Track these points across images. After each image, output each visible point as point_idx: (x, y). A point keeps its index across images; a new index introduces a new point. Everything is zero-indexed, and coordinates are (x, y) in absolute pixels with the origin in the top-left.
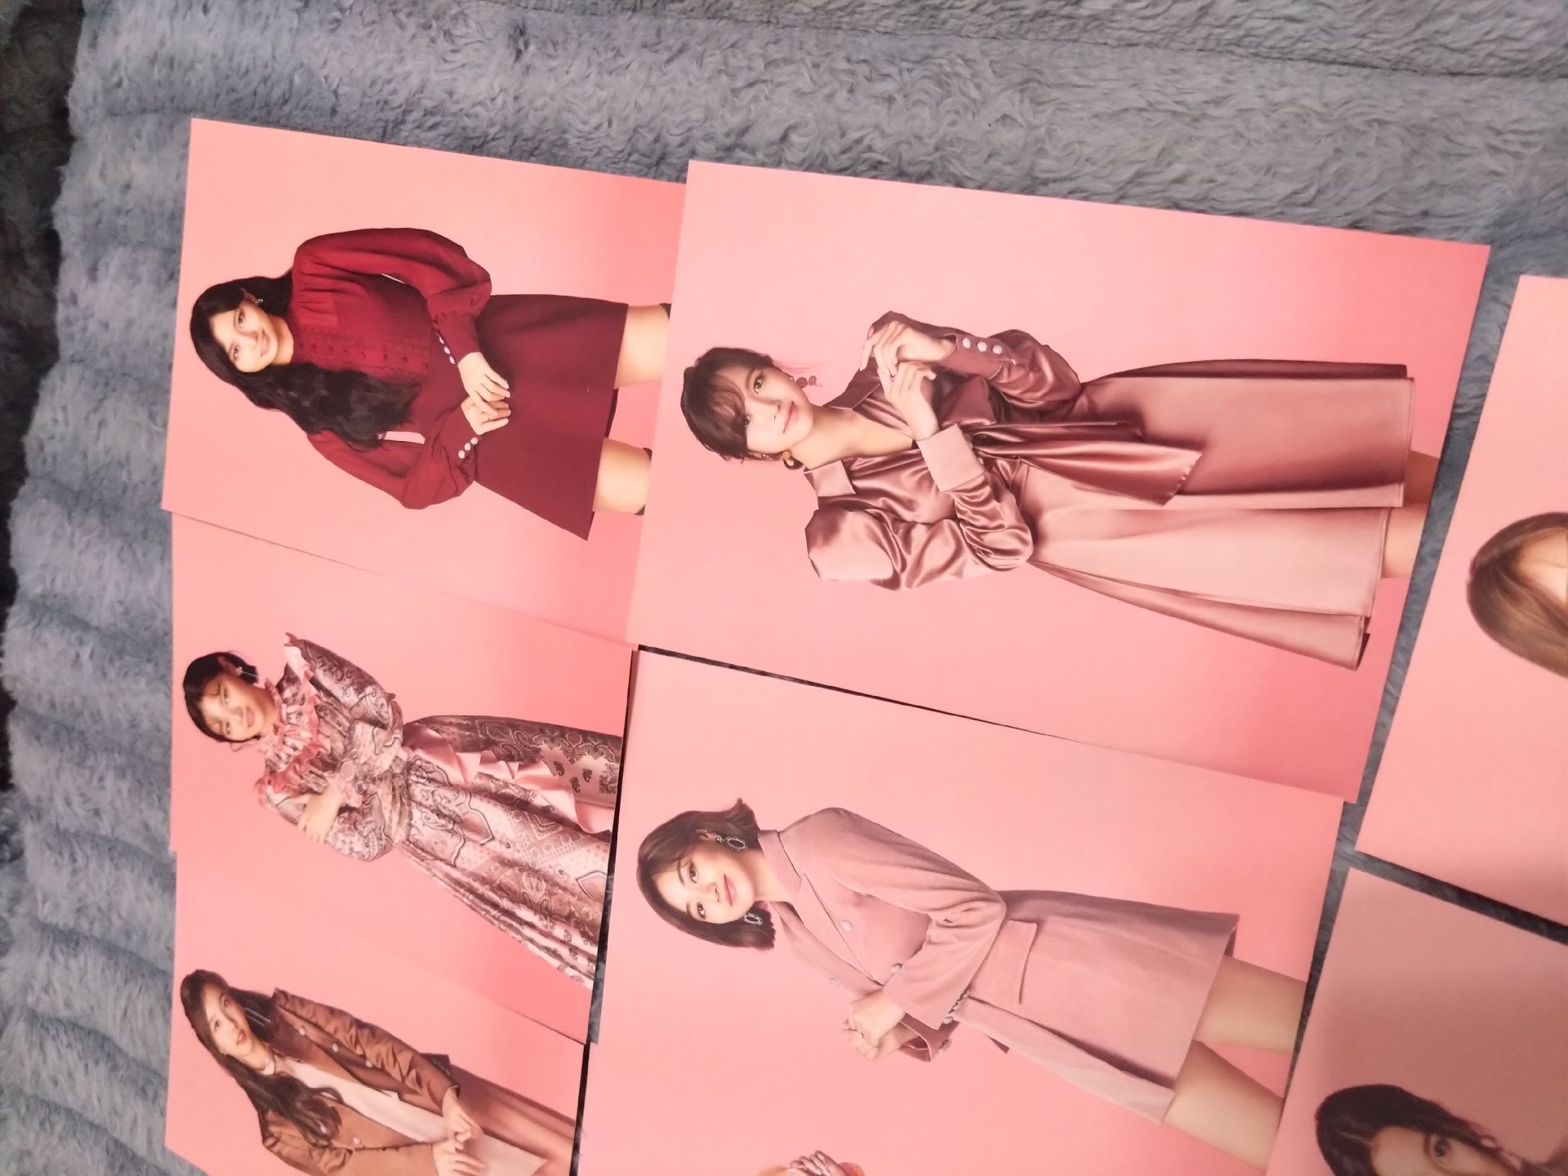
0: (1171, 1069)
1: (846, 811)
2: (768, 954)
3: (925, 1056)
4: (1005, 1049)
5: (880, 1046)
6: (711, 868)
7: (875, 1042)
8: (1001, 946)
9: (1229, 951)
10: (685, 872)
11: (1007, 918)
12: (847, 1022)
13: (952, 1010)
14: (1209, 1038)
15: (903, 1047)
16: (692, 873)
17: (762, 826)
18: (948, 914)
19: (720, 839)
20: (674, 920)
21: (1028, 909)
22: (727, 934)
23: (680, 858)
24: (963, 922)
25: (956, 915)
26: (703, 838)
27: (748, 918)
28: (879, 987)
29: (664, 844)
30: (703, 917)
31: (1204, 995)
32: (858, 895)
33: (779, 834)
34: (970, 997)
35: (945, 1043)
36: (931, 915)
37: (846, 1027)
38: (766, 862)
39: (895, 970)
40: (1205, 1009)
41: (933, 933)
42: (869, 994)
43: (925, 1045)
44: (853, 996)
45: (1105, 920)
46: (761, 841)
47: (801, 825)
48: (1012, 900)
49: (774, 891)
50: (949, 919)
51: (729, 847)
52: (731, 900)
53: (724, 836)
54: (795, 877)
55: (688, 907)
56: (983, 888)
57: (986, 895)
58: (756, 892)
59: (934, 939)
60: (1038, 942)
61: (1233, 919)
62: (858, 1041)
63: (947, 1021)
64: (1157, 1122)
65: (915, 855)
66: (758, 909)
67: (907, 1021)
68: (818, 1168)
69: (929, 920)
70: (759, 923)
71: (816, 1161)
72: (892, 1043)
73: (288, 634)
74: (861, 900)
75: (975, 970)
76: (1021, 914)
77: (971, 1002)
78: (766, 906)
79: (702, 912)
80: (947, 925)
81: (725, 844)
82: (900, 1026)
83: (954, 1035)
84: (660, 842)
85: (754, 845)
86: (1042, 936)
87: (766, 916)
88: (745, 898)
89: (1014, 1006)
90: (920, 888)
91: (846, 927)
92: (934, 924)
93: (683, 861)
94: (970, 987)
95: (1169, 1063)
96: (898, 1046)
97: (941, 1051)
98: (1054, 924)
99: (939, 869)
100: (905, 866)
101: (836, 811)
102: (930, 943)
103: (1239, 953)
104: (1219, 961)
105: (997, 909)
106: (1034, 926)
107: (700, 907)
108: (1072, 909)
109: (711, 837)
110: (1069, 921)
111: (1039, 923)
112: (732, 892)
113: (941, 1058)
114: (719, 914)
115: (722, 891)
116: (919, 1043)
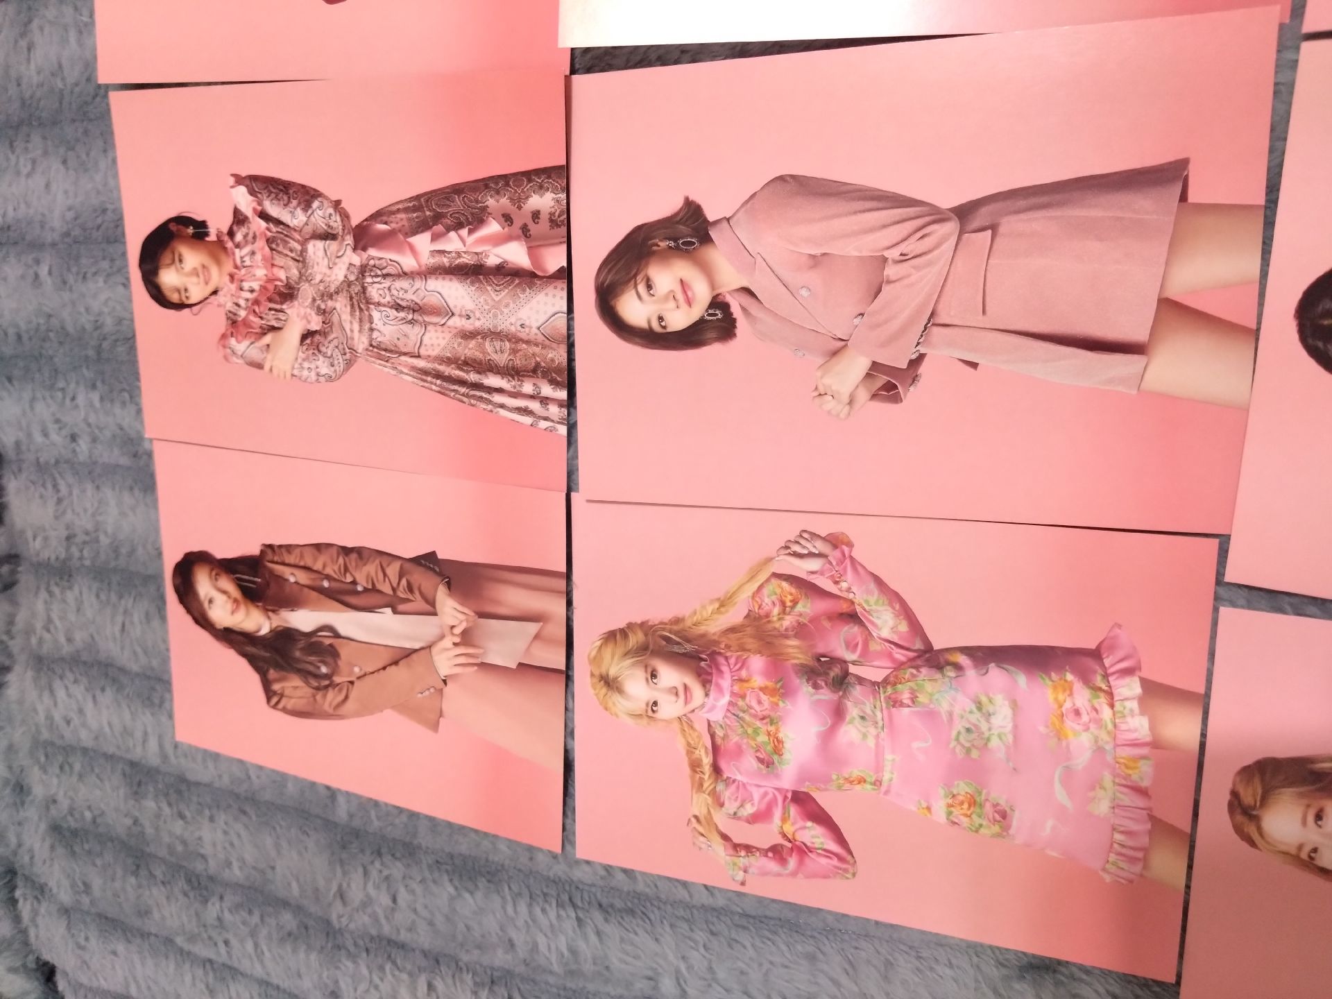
0: (1137, 332)
1: (792, 177)
2: (732, 344)
3: (896, 399)
4: (974, 365)
5: (851, 402)
6: (665, 276)
7: (846, 399)
8: (959, 262)
9: (1183, 197)
10: (642, 288)
11: (962, 232)
12: (816, 389)
13: (918, 344)
14: (1173, 293)
15: (874, 396)
16: (649, 287)
17: (711, 217)
18: (903, 248)
19: (672, 244)
20: (637, 340)
21: (980, 218)
22: (690, 338)
23: (635, 276)
24: (918, 252)
25: (911, 247)
26: (655, 248)
27: (709, 315)
28: (843, 343)
29: (619, 265)
30: (664, 327)
31: (1165, 248)
32: (813, 257)
33: (728, 220)
34: (933, 325)
35: (915, 379)
36: (887, 254)
37: (816, 394)
38: (720, 255)
39: (857, 321)
40: (1167, 263)
41: (891, 271)
42: (835, 353)
43: (895, 387)
44: (820, 361)
45: (1060, 204)
46: (713, 234)
47: (749, 205)
48: (964, 213)
49: (730, 277)
50: (904, 252)
51: (681, 249)
52: (689, 302)
53: (675, 240)
54: (747, 256)
55: (649, 322)
56: (934, 210)
57: (938, 216)
58: (712, 284)
59: (893, 278)
60: (995, 247)
61: (1183, 164)
62: (829, 403)
63: (914, 357)
64: (1134, 392)
65: (865, 199)
66: (717, 303)
67: (875, 366)
68: (804, 547)
69: (885, 260)
70: (720, 316)
71: (802, 542)
72: (863, 395)
73: (232, 175)
74: (816, 261)
75: (935, 297)
76: (976, 224)
77: (936, 330)
78: (724, 296)
79: (663, 324)
80: (904, 258)
81: (677, 248)
82: (868, 375)
83: (923, 369)
84: (615, 265)
85: (706, 239)
86: (998, 240)
87: (725, 307)
88: (702, 294)
89: (979, 320)
90: (872, 230)
91: (804, 293)
92: (890, 261)
93: (639, 278)
94: (933, 314)
95: (1135, 329)
96: (869, 397)
97: (912, 389)
98: (1009, 225)
99: (888, 205)
100: (855, 213)
101: (781, 179)
102: (889, 282)
103: (1193, 197)
104: (1175, 210)
105: (951, 227)
106: (990, 232)
107: (661, 319)
108: (1022, 203)
109: (663, 244)
110: (1023, 216)
111: (994, 228)
112: (689, 294)
113: (913, 396)
114: (679, 320)
115: (680, 296)
116: (890, 387)
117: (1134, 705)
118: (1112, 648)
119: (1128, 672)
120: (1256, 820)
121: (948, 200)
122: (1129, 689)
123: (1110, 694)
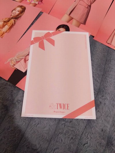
0: (71, 15)
4: (75, 1)
9: (82, 23)
14: (73, 20)
21: (89, 7)
24: (88, 1)
31: (78, 20)
45: (87, 14)
48: (90, 6)
56: (92, 4)
57: (91, 4)
60: (85, 7)
61: (85, 24)
64: (66, 13)
89: (79, 3)
95: (72, 15)
98: (87, 9)
105: (89, 5)
108: (88, 11)
111: (87, 8)
117: (35, 3)
118: (41, 3)
119: (39, 3)
120: (20, 7)
121: (92, 5)
122: (37, 3)
123: (37, 1)
